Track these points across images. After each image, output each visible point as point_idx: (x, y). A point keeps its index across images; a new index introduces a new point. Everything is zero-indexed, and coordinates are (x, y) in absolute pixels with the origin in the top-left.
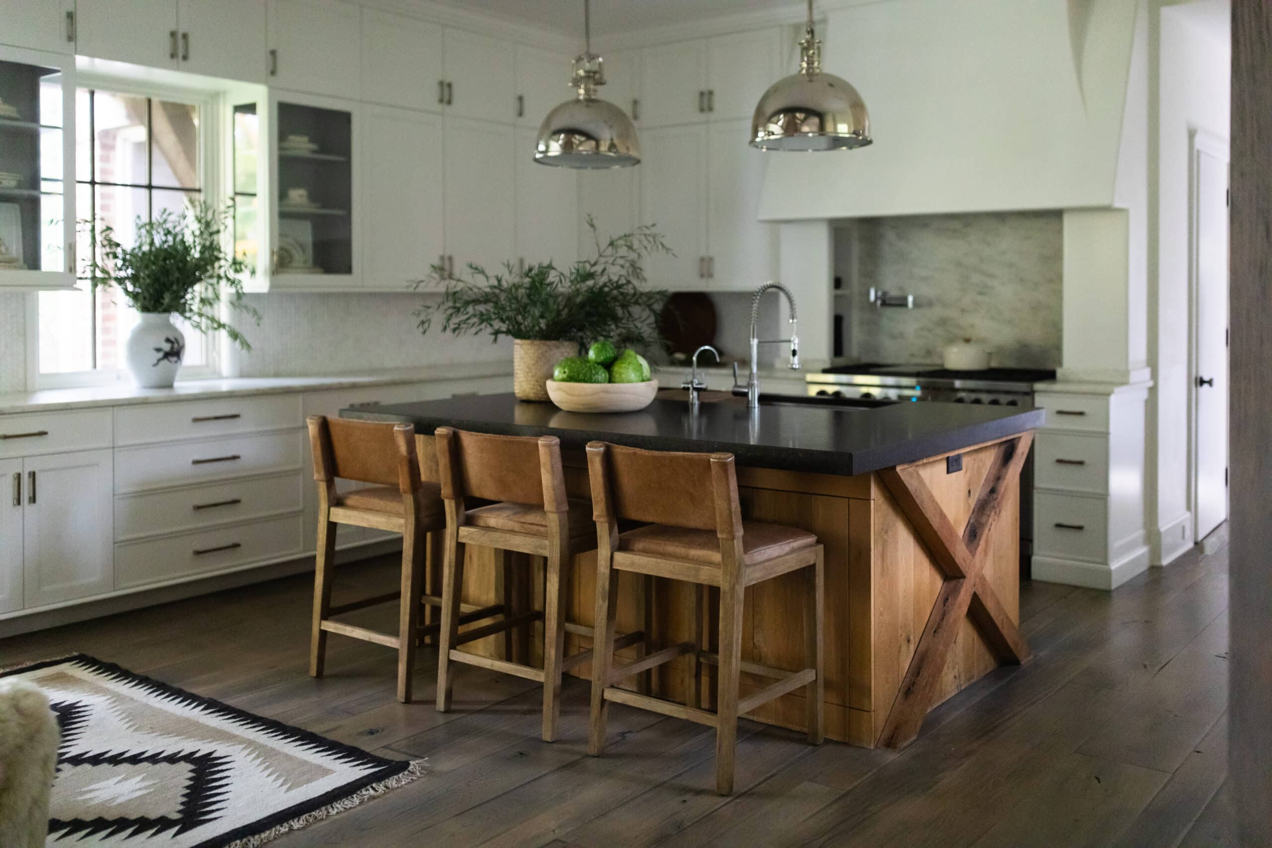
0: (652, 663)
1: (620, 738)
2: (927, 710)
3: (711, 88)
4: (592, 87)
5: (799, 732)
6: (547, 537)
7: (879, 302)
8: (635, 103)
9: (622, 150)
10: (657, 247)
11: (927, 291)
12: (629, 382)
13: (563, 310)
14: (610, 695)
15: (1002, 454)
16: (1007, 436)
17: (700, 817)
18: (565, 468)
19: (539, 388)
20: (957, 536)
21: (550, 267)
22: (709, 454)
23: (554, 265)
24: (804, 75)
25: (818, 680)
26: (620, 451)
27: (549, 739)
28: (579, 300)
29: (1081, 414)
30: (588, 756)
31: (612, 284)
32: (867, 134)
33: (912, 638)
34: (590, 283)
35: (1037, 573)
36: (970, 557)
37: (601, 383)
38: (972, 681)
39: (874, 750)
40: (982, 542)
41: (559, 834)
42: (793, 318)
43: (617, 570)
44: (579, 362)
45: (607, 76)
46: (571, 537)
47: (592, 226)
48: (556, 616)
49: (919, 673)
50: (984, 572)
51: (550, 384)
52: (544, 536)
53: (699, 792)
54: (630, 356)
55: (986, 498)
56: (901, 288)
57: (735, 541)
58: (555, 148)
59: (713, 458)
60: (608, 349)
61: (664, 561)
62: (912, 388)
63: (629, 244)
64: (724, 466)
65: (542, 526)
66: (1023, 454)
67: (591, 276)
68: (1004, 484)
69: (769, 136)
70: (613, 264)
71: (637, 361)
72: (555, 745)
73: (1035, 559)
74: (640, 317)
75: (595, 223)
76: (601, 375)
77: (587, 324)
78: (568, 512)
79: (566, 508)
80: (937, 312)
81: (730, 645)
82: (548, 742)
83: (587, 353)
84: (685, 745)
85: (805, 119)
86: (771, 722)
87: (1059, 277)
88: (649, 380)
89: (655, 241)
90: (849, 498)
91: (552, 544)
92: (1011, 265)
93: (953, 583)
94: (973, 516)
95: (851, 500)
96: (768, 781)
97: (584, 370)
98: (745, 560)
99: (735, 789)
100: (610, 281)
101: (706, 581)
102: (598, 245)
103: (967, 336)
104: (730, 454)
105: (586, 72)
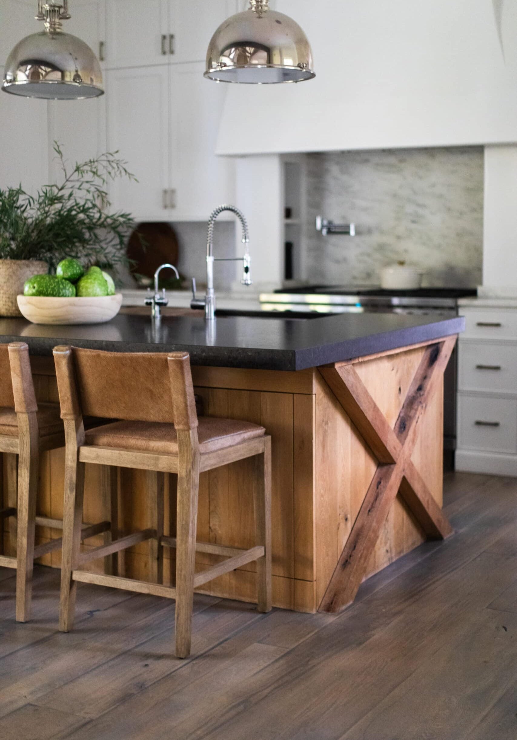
0: (118, 547)
1: (89, 616)
2: (361, 580)
3: (172, 32)
4: (57, 20)
5: (251, 603)
6: (17, 436)
7: (325, 231)
8: (102, 44)
9: (87, 81)
10: (120, 172)
11: (367, 220)
12: (95, 295)
13: (33, 231)
14: (78, 576)
15: (428, 356)
16: (432, 340)
17: (161, 678)
18: (34, 375)
19: (10, 304)
20: (389, 427)
21: (20, 192)
22: (166, 354)
23: (23, 189)
24: (253, 12)
25: (267, 557)
26: (85, 354)
27: (22, 620)
28: (48, 221)
29: (498, 325)
30: (59, 632)
31: (79, 208)
32: (310, 68)
33: (349, 516)
34: (58, 206)
35: (460, 465)
36: (400, 445)
37: (69, 296)
38: (402, 555)
39: (316, 614)
40: (411, 433)
41: (31, 699)
42: (245, 239)
43: (84, 464)
44: (47, 278)
45: (71, 11)
46: (40, 436)
47: (59, 152)
48: (27, 507)
49: (355, 547)
50: (412, 459)
51: (20, 298)
52: (14, 435)
53: (159, 657)
54: (96, 272)
55: (414, 395)
56: (344, 218)
57: (191, 432)
58: (22, 78)
59: (170, 357)
60: (75, 266)
61: (126, 452)
62: (354, 305)
63: (94, 170)
64: (180, 363)
65: (13, 426)
66: (446, 357)
67: (59, 199)
68: (430, 383)
69: (222, 67)
70: (79, 189)
71: (103, 277)
72: (28, 625)
73: (458, 453)
74: (105, 239)
75: (61, 149)
76: (69, 289)
77: (55, 245)
78: (37, 413)
79: (35, 408)
80: (376, 239)
81: (186, 527)
82: (22, 623)
83: (55, 269)
84: (148, 619)
85: (255, 52)
86: (226, 596)
87: (481, 207)
88: (113, 294)
89: (118, 168)
90: (293, 394)
91: (22, 441)
92: (441, 196)
93: (385, 469)
94: (403, 410)
95: (295, 395)
96: (223, 645)
97: (52, 285)
98: (200, 448)
99: (192, 652)
100: (77, 204)
101: (165, 469)
102: (65, 170)
103: (402, 259)
104: (185, 353)
105: (51, 6)
